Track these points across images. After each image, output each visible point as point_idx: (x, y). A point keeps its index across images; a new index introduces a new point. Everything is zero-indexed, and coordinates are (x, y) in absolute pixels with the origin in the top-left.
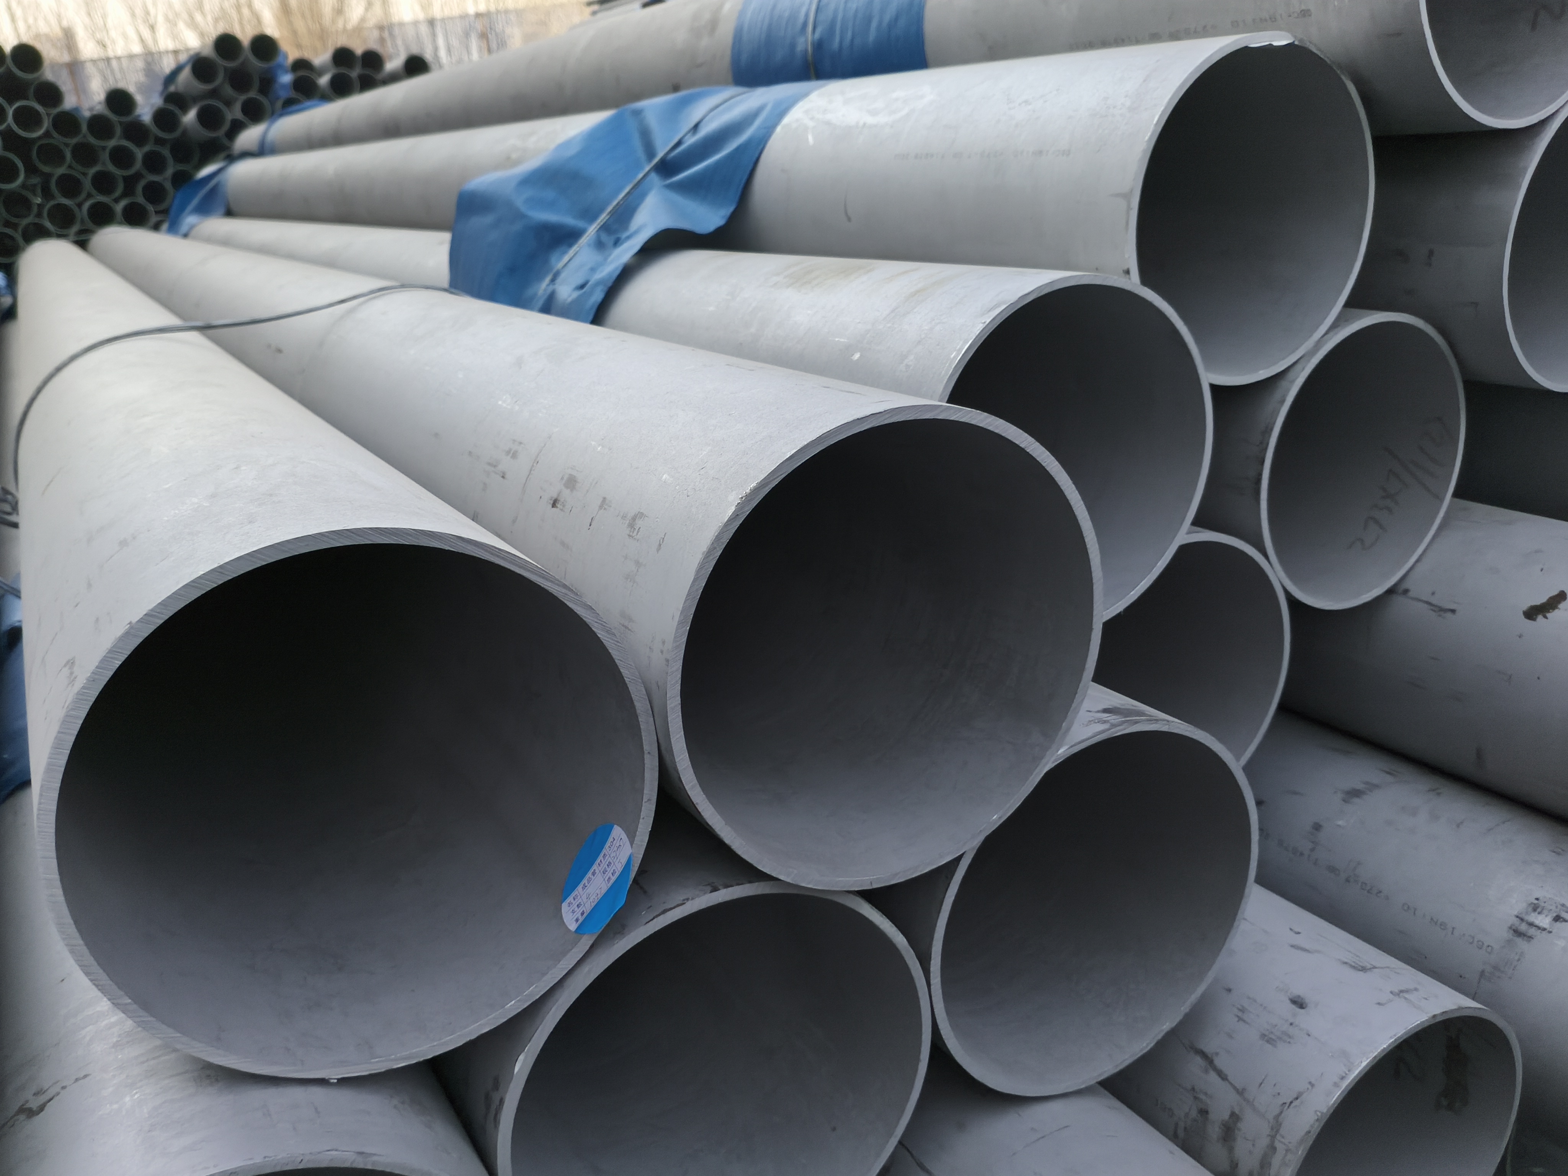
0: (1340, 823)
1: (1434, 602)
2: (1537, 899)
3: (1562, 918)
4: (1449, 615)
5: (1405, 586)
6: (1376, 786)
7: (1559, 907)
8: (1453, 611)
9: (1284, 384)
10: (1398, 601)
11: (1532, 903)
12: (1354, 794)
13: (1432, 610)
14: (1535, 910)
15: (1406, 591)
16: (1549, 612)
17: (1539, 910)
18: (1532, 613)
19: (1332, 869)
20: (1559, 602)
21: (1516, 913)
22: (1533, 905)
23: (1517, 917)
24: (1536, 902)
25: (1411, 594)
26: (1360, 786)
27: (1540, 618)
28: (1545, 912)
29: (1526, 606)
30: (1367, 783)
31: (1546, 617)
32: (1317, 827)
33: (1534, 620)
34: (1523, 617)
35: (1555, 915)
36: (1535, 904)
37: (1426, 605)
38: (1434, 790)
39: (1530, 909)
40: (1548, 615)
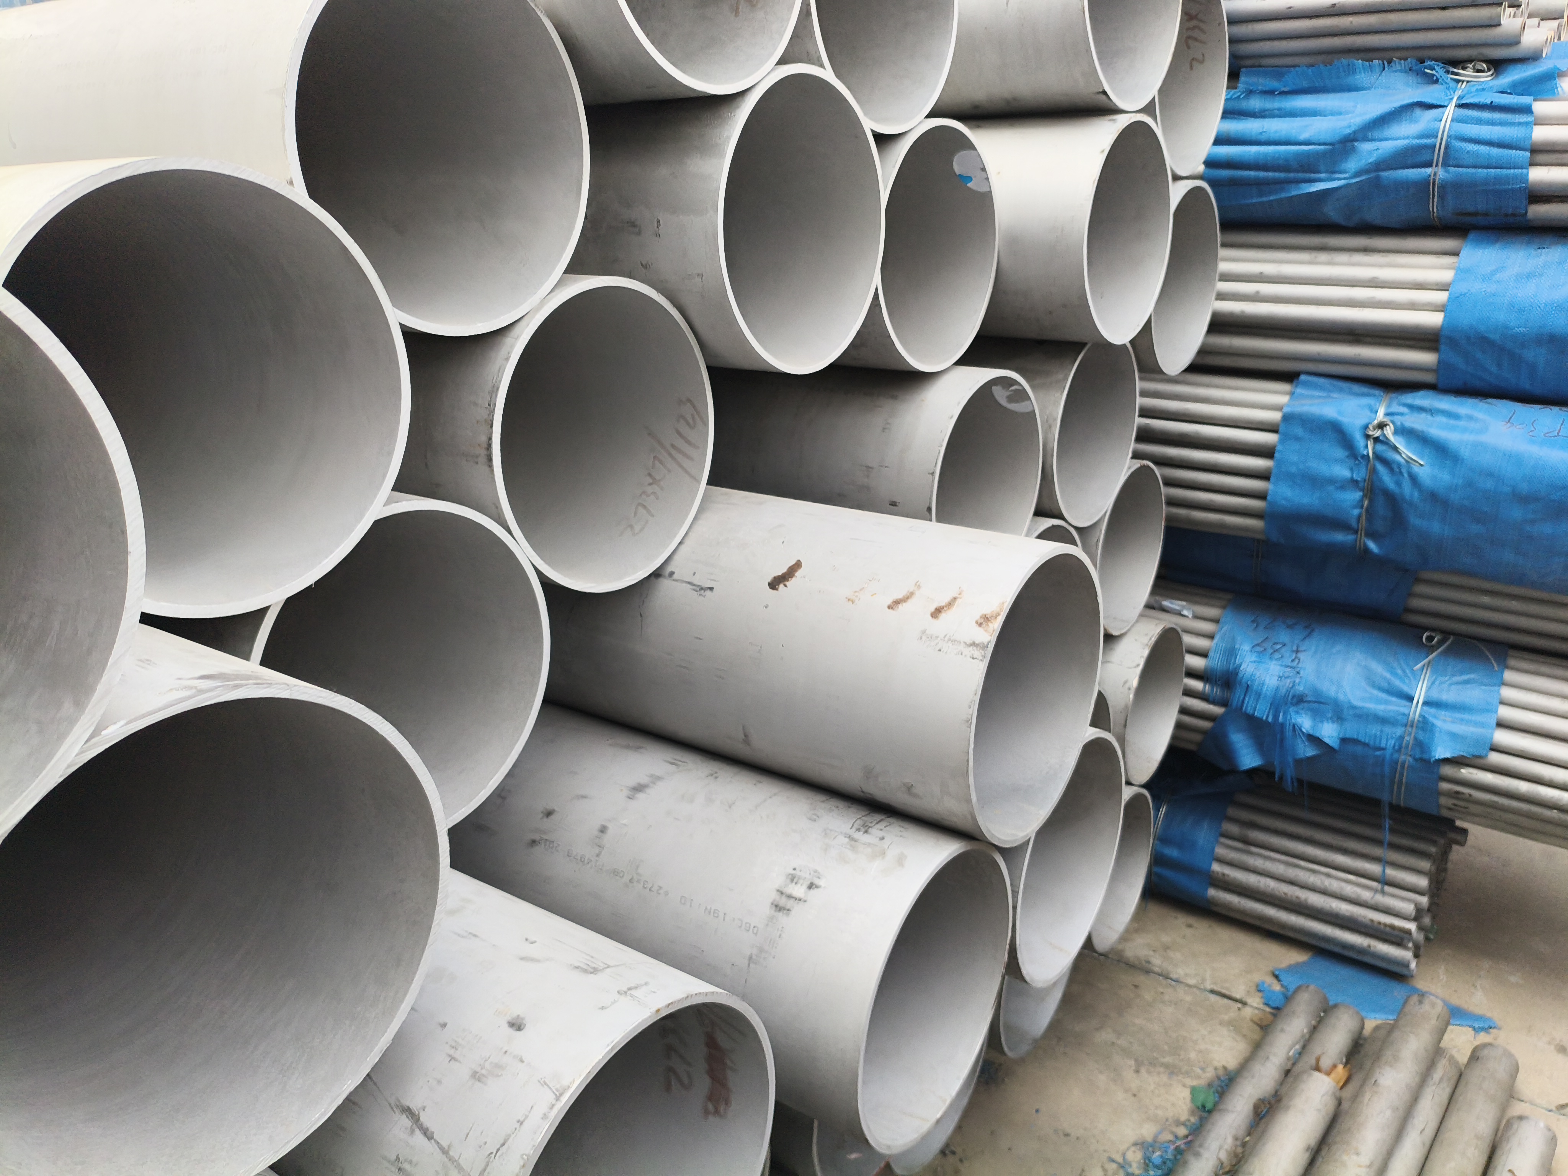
0: (624, 822)
1: (696, 582)
2: (794, 869)
3: (815, 885)
4: (708, 593)
5: (670, 569)
6: (659, 778)
7: (812, 873)
8: (711, 589)
9: (508, 340)
10: (665, 584)
11: (790, 874)
12: (639, 788)
13: (694, 590)
14: (792, 881)
15: (672, 574)
16: (788, 581)
17: (795, 880)
18: (774, 584)
19: (615, 873)
20: (796, 571)
21: (777, 886)
22: (790, 876)
23: (778, 891)
24: (793, 872)
25: (675, 576)
26: (644, 780)
27: (781, 586)
28: (801, 881)
29: (769, 579)
30: (651, 776)
31: (785, 586)
32: (603, 830)
33: (777, 589)
34: (768, 587)
35: (809, 883)
36: (792, 875)
37: (689, 585)
38: (712, 775)
39: (788, 881)
40: (787, 583)
